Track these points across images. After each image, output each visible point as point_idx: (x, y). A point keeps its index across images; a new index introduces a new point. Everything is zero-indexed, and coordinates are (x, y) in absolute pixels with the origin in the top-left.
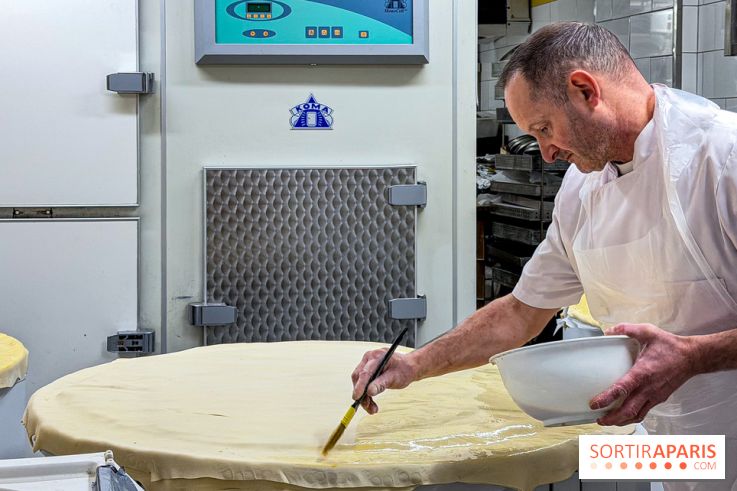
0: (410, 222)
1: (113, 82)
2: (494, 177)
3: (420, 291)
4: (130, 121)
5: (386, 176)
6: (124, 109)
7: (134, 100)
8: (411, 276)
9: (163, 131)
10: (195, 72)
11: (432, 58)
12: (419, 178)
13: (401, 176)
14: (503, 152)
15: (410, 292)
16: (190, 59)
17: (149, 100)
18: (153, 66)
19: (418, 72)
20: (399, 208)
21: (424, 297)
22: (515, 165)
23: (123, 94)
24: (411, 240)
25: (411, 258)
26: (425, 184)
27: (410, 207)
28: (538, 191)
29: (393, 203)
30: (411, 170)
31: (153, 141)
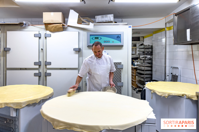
0: (120, 71)
1: (74, 49)
2: (138, 63)
3: (122, 81)
4: (77, 55)
5: (117, 64)
6: (76, 53)
7: (78, 52)
8: (121, 79)
9: (82, 57)
10: (87, 48)
11: (124, 45)
12: (122, 64)
13: (119, 64)
14: (139, 60)
15: (120, 82)
16: (86, 46)
17: (80, 52)
18: (81, 47)
19: (122, 48)
20: (119, 69)
21: (123, 83)
22: (141, 61)
23: (76, 51)
24: (121, 73)
25: (121, 76)
26: (123, 65)
27: (120, 68)
28: (144, 66)
29: (118, 68)
30: (121, 63)
31: (81, 58)
